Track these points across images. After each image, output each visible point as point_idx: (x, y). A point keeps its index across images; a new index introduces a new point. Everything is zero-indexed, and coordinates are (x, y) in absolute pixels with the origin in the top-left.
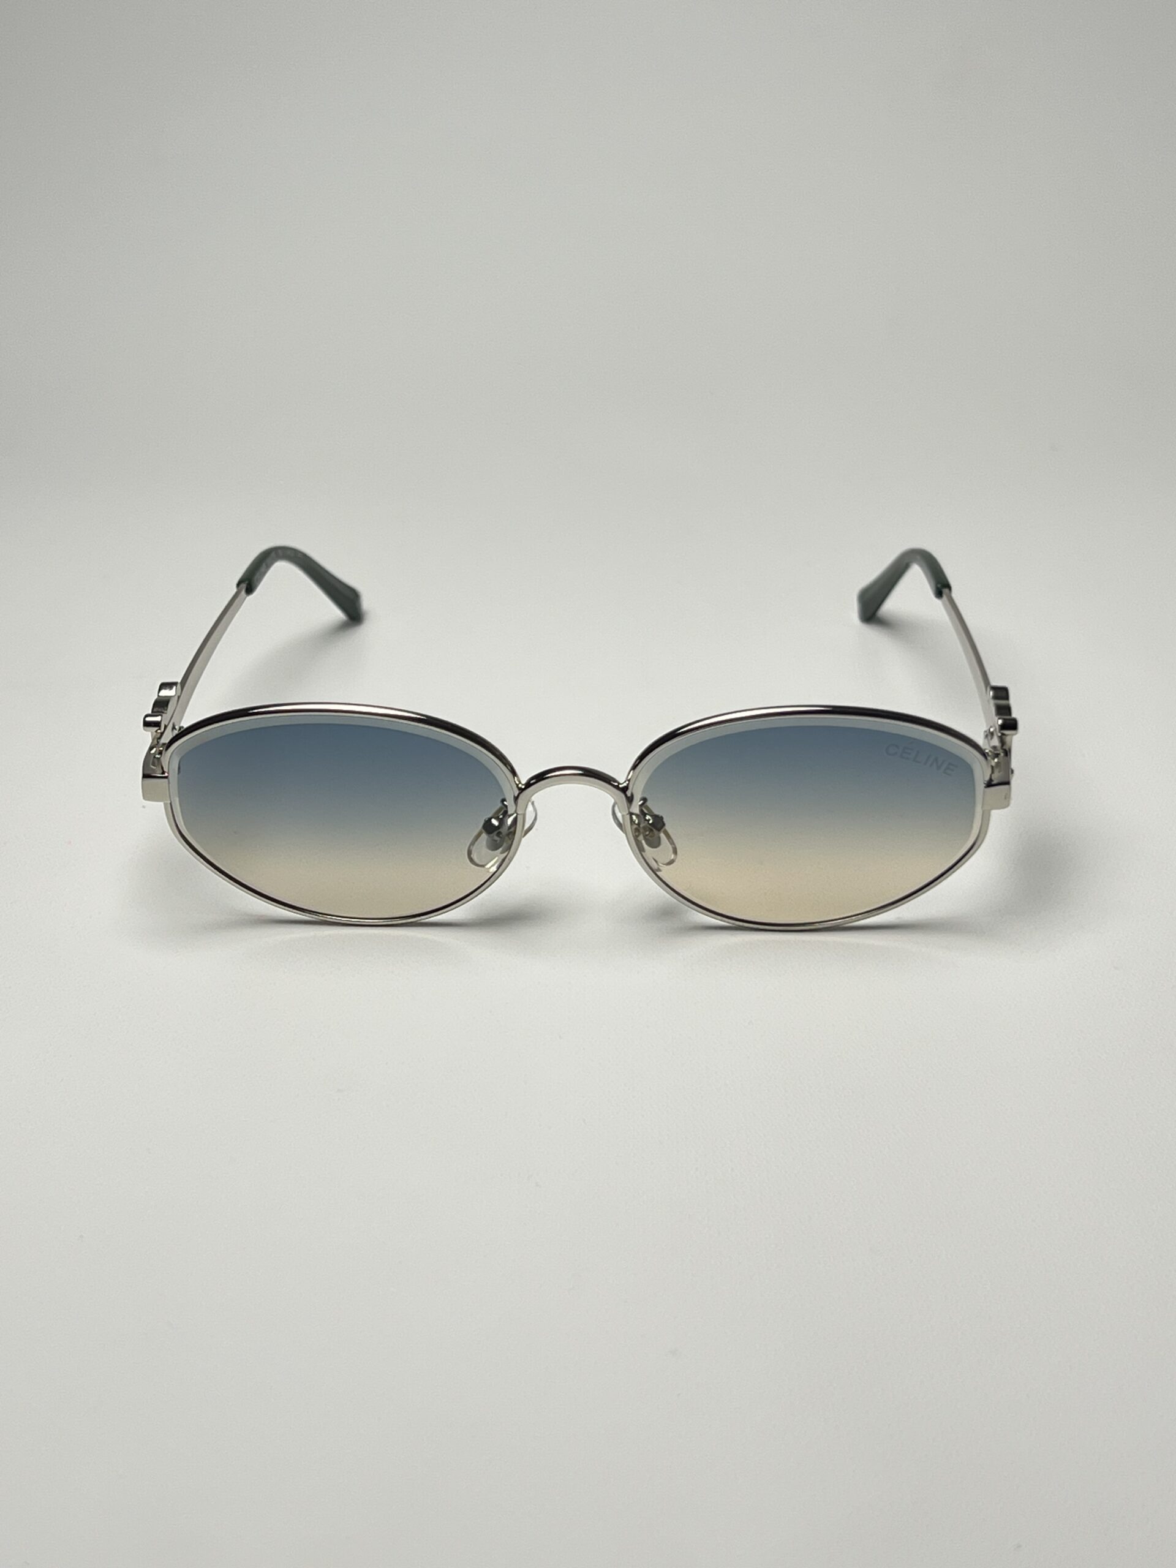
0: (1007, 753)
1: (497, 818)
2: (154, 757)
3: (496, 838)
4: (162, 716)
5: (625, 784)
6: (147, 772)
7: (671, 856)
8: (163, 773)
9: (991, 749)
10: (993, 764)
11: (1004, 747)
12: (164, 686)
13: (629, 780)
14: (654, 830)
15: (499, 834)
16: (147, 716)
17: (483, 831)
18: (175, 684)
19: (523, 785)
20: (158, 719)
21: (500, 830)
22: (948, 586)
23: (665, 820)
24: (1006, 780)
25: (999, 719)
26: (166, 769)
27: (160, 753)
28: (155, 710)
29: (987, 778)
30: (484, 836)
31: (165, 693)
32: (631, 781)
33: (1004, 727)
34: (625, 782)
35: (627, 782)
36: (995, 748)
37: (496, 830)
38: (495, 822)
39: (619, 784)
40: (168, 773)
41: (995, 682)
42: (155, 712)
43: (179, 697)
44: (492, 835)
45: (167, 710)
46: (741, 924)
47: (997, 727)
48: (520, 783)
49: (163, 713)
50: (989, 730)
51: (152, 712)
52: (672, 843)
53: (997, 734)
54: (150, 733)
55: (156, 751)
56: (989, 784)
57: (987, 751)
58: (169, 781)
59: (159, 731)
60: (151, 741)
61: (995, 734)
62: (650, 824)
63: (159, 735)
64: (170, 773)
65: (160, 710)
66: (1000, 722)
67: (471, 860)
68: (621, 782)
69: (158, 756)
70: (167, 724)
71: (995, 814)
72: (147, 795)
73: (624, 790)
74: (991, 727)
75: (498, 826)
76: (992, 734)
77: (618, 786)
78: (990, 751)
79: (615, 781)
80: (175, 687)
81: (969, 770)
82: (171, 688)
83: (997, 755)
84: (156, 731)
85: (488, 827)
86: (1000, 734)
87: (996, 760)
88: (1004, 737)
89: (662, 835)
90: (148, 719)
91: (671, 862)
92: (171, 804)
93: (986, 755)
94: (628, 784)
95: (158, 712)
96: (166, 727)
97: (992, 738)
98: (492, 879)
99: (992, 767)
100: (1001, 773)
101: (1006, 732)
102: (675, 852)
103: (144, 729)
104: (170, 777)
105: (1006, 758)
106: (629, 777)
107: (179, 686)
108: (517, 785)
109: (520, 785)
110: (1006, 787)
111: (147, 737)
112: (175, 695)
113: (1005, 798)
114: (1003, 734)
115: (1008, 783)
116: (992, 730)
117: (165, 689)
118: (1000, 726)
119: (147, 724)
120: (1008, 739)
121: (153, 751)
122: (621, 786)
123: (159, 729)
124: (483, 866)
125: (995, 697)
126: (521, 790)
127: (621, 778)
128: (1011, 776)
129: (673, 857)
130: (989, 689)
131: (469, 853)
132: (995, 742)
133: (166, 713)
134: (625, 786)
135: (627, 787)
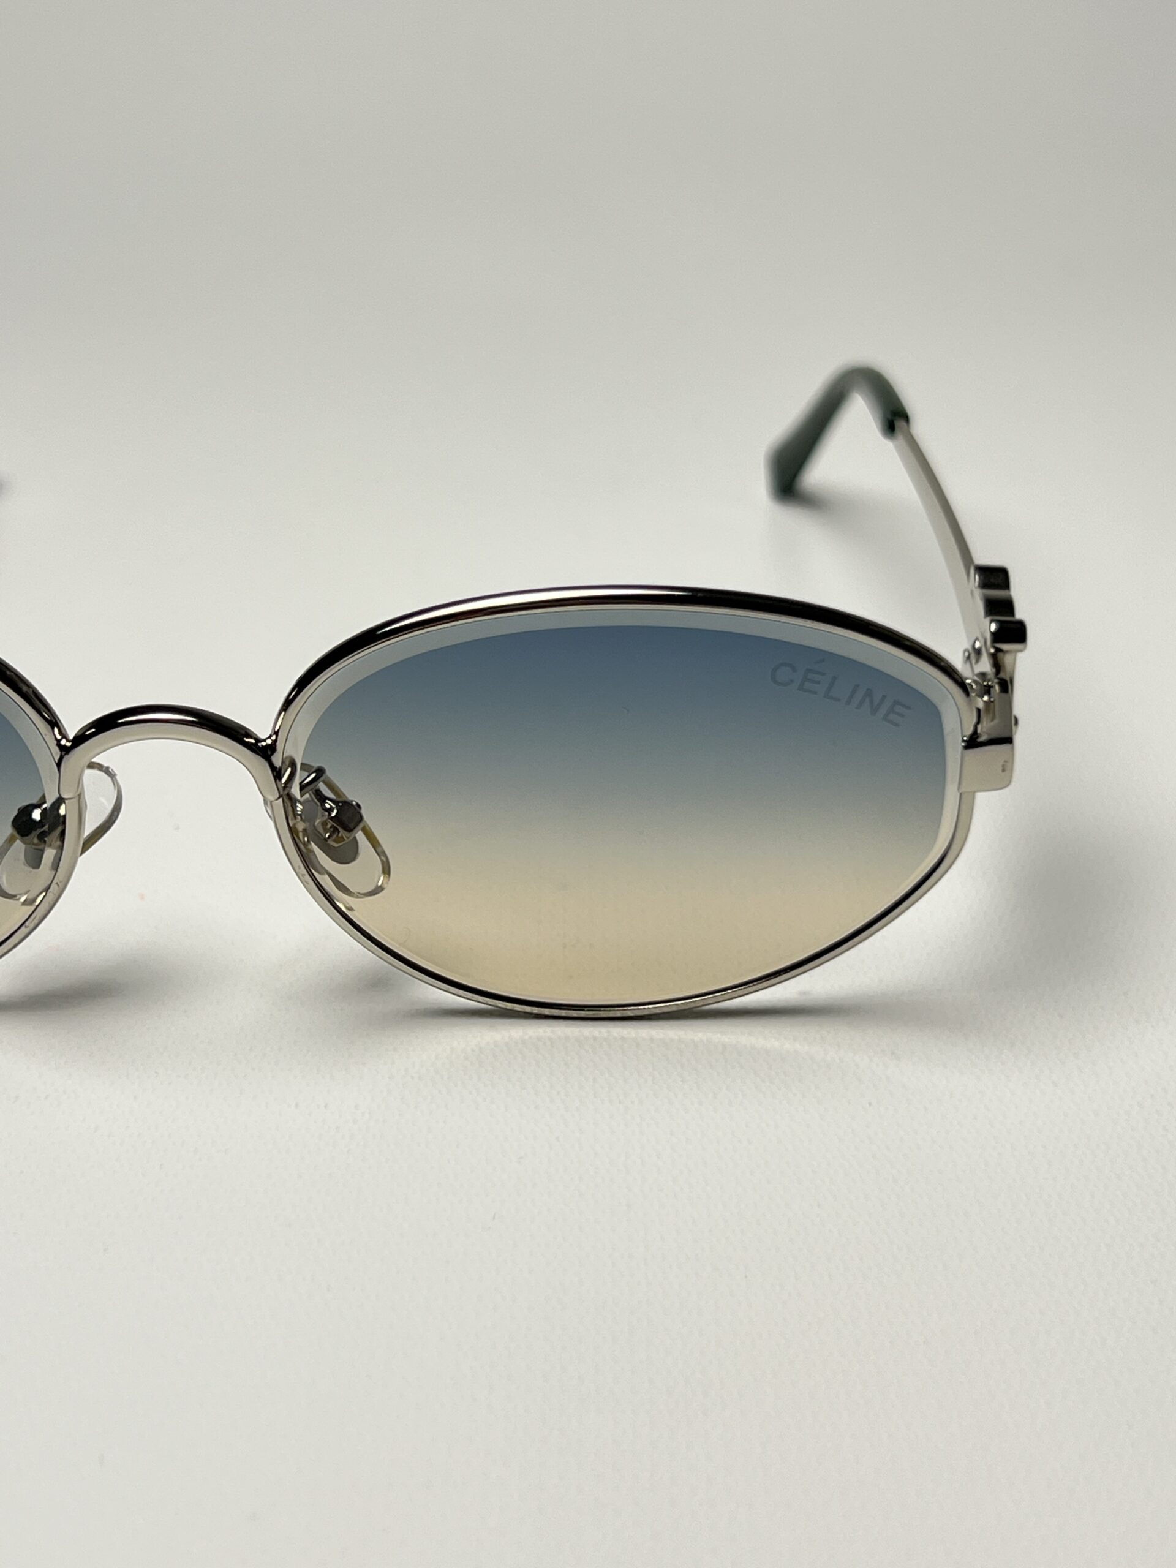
0: (1006, 686)
3: (39, 842)
5: (269, 741)
7: (377, 880)
9: (976, 678)
10: (981, 705)
11: (1002, 675)
13: (276, 733)
14: (340, 829)
15: (42, 834)
17: (19, 827)
19: (68, 741)
22: (905, 417)
23: (363, 812)
24: (1005, 735)
25: (992, 621)
29: (969, 731)
30: (22, 839)
32: (280, 734)
33: (997, 637)
35: (274, 737)
36: (983, 675)
38: (35, 811)
39: (258, 740)
41: (984, 558)
44: (33, 839)
46: (509, 1006)
47: (988, 636)
48: (64, 736)
50: (974, 646)
52: (381, 852)
53: (987, 650)
56: (972, 742)
57: (968, 681)
61: (984, 650)
62: (332, 818)
66: (993, 627)
68: (262, 737)
71: (983, 800)
73: (265, 752)
74: (977, 639)
75: (40, 821)
76: (978, 652)
77: (256, 744)
78: (975, 681)
79: (248, 734)
81: (932, 714)
83: (987, 690)
85: (26, 824)
86: (992, 651)
87: (986, 698)
88: (1000, 655)
89: (360, 835)
91: (378, 890)
93: (968, 687)
94: (275, 741)
97: (977, 661)
99: (979, 710)
100: (996, 721)
101: (1005, 647)
102: (386, 870)
105: (1003, 695)
106: (277, 728)
108: (59, 741)
109: (63, 742)
110: (1004, 747)
113: (1004, 770)
114: (998, 650)
115: (1008, 740)
116: (977, 645)
118: (993, 634)
120: (1007, 659)
124: (18, 899)
125: (984, 585)
126: (65, 750)
127: (262, 730)
128: (1014, 727)
129: (381, 880)
130: (972, 571)
132: (985, 665)
134: (268, 746)
135: (272, 748)
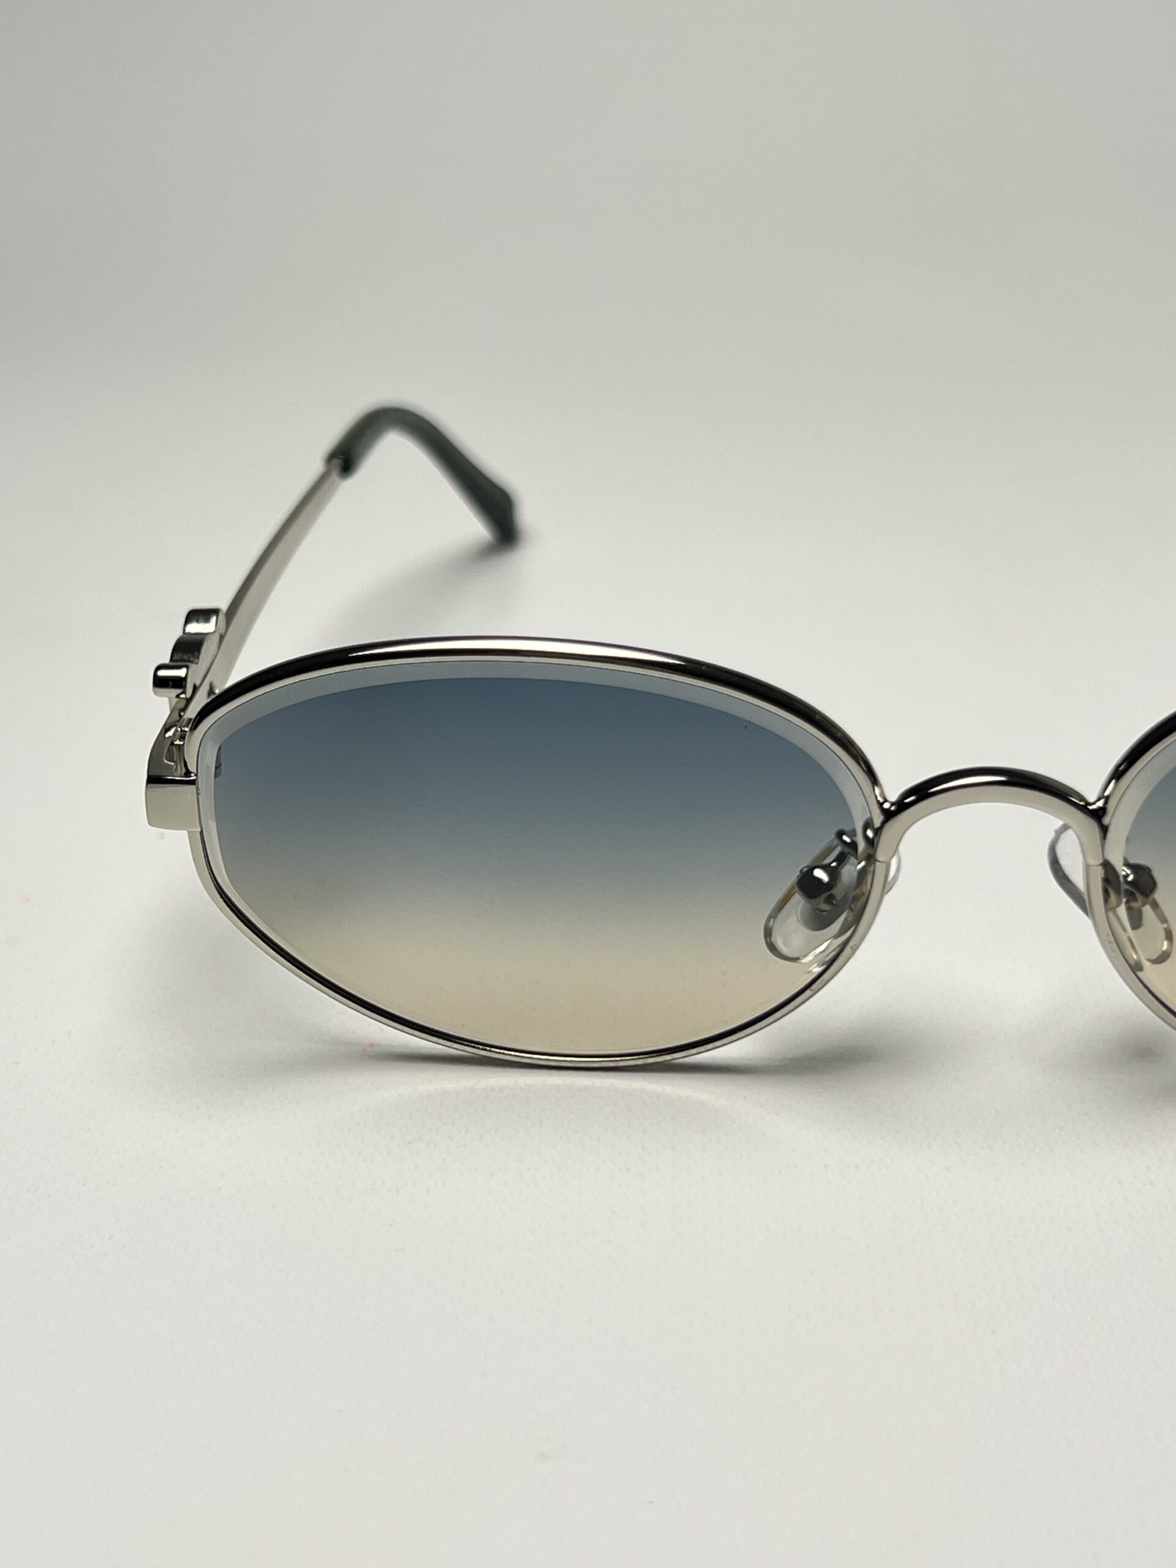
1: (826, 868)
2: (172, 744)
3: (826, 907)
4: (187, 667)
5: (1100, 804)
6: (156, 772)
7: (1162, 945)
8: (188, 773)
12: (195, 615)
13: (1107, 798)
15: (830, 899)
16: (159, 668)
17: (797, 889)
18: (215, 612)
19: (891, 804)
20: (181, 673)
21: (834, 891)
23: (1155, 882)
26: (192, 768)
27: (182, 738)
28: (176, 657)
30: (798, 901)
31: (194, 628)
32: (1110, 799)
34: (1099, 800)
35: (1103, 803)
37: (824, 892)
38: (819, 873)
39: (1090, 804)
40: (196, 775)
42: (176, 661)
43: (222, 637)
44: (817, 900)
45: (198, 658)
48: (886, 801)
49: (192, 662)
51: (171, 660)
52: (1164, 920)
54: (166, 700)
55: (174, 734)
58: (198, 789)
59: (183, 696)
60: (168, 712)
62: (1129, 883)
63: (182, 704)
64: (199, 775)
65: (185, 657)
67: (772, 948)
68: (1091, 799)
69: (177, 742)
70: (198, 683)
72: (157, 816)
73: (1098, 815)
75: (828, 883)
77: (1086, 807)
79: (1082, 798)
80: (214, 619)
82: (207, 620)
84: (178, 696)
85: (807, 885)
89: (1149, 906)
90: (162, 673)
91: (1163, 958)
92: (201, 832)
94: (1104, 806)
95: (182, 660)
96: (195, 689)
98: (814, 987)
102: (1169, 936)
103: (154, 692)
104: (200, 782)
106: (1107, 793)
107: (222, 616)
108: (881, 804)
109: (886, 806)
111: (162, 705)
112: (214, 632)
117: (198, 621)
119: (160, 683)
121: (170, 734)
122: (1091, 808)
123: (183, 693)
124: (796, 960)
126: (889, 815)
127: (1091, 792)
129: (1165, 947)
131: (768, 933)
133: (197, 663)
134: (1100, 809)
135: (1102, 812)
